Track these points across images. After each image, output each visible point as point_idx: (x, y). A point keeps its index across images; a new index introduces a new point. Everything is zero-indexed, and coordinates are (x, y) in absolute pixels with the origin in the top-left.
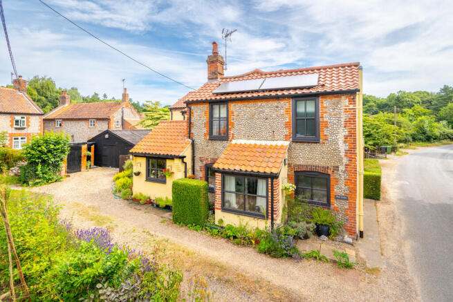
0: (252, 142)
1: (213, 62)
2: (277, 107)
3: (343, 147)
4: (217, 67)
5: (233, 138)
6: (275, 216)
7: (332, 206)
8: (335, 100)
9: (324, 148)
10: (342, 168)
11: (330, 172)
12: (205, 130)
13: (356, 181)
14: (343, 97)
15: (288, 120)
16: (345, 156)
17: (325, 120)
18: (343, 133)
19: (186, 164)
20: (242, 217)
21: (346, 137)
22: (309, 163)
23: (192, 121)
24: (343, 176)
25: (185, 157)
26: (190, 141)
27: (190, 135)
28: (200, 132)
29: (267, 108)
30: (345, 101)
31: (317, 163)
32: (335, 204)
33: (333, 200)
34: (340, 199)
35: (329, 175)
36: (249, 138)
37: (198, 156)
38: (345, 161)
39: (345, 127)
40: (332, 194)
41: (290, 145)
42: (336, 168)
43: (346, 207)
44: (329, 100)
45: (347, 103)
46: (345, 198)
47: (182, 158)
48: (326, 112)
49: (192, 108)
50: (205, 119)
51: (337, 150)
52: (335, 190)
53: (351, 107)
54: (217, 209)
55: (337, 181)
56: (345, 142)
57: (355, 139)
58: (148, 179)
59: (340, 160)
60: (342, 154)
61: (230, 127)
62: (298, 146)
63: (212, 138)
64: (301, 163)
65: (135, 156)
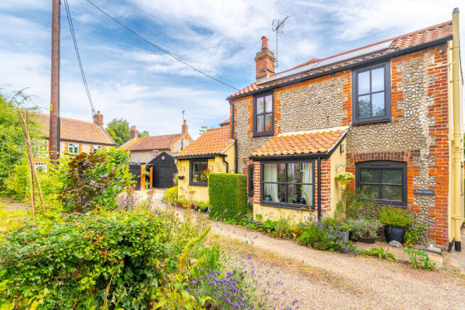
0: (301, 133)
1: (261, 59)
2: (332, 86)
3: (425, 123)
4: (265, 64)
5: (279, 132)
6: (323, 206)
7: (409, 205)
8: (413, 60)
9: (398, 128)
10: (425, 152)
11: (406, 159)
12: (249, 128)
13: (448, 168)
14: (426, 55)
15: (346, 99)
16: (430, 134)
17: (399, 89)
18: (426, 103)
19: (227, 163)
20: (282, 210)
21: (431, 109)
22: (376, 150)
23: (235, 120)
24: (427, 164)
25: (226, 156)
26: (234, 141)
27: (233, 135)
28: (244, 131)
29: (319, 89)
30: (429, 59)
31: (388, 148)
32: (414, 201)
33: (410, 197)
34: (422, 194)
35: (406, 162)
36: (297, 128)
37: (241, 157)
38: (430, 141)
39: (429, 94)
40: (410, 189)
41: (349, 130)
42: (416, 153)
43: (432, 205)
44: (404, 63)
45: (433, 62)
46: (431, 193)
47: (223, 156)
48: (400, 80)
49: (236, 105)
50: (249, 114)
51: (417, 129)
52: (415, 183)
53: (440, 65)
54: (256, 203)
55: (417, 170)
56: (429, 115)
57: (447, 108)
58: (191, 184)
59: (422, 141)
60: (426, 132)
61: (275, 119)
62: (361, 130)
63: (257, 135)
64: (365, 151)
65: (180, 160)
